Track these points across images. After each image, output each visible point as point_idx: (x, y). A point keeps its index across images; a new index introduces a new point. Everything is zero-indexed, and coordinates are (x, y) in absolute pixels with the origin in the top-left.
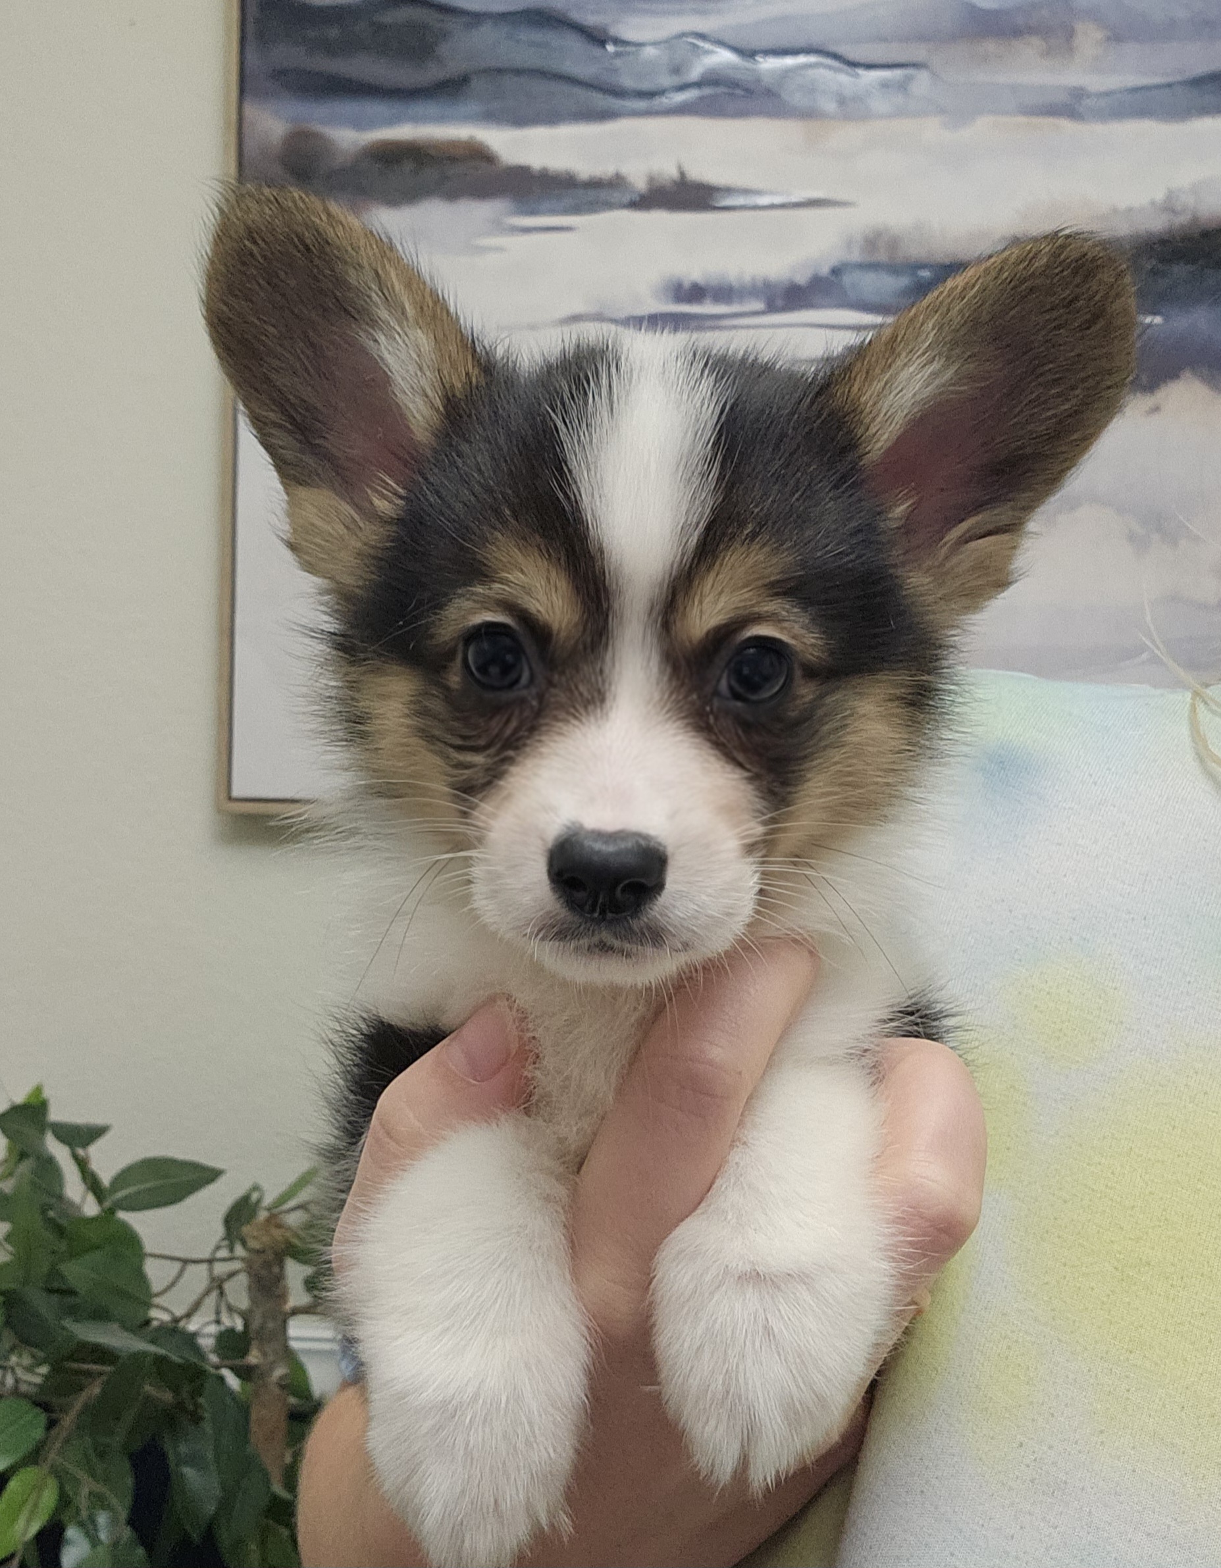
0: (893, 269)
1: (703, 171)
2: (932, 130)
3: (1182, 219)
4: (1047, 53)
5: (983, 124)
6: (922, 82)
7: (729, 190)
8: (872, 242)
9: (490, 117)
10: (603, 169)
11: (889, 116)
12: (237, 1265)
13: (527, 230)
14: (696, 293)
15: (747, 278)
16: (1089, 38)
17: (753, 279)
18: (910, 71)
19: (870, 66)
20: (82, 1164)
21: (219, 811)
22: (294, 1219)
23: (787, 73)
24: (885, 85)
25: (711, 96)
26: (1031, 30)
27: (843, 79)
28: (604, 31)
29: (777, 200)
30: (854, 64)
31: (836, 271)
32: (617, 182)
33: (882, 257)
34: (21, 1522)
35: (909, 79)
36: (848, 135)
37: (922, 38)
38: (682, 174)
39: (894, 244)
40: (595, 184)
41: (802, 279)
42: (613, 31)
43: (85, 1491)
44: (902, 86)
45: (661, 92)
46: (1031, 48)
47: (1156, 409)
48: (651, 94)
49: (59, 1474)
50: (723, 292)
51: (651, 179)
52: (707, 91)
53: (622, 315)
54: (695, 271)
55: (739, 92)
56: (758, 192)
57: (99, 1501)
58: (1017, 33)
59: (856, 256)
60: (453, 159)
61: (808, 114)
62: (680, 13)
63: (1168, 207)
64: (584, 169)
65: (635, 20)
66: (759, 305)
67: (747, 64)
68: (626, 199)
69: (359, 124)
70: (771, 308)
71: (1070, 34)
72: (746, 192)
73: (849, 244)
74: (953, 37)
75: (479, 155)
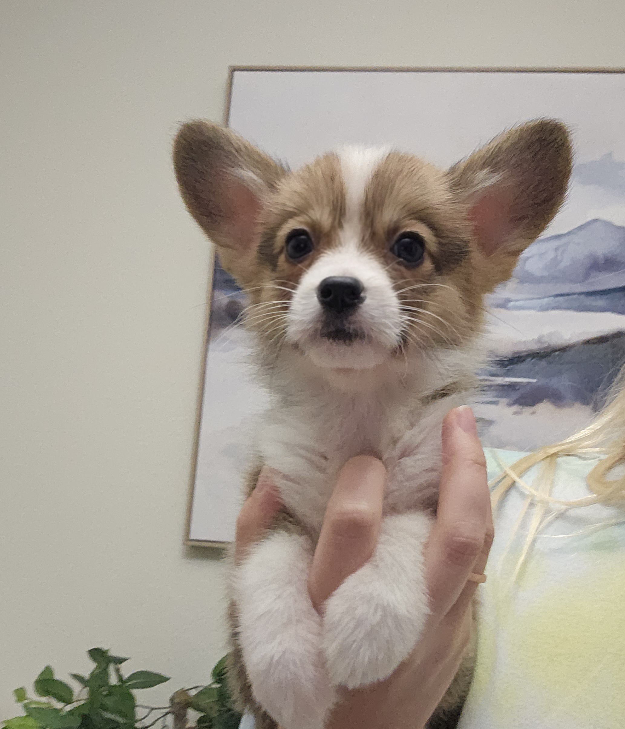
3: (546, 345)
20: (118, 670)
21: (184, 544)
47: (534, 413)
63: (539, 341)
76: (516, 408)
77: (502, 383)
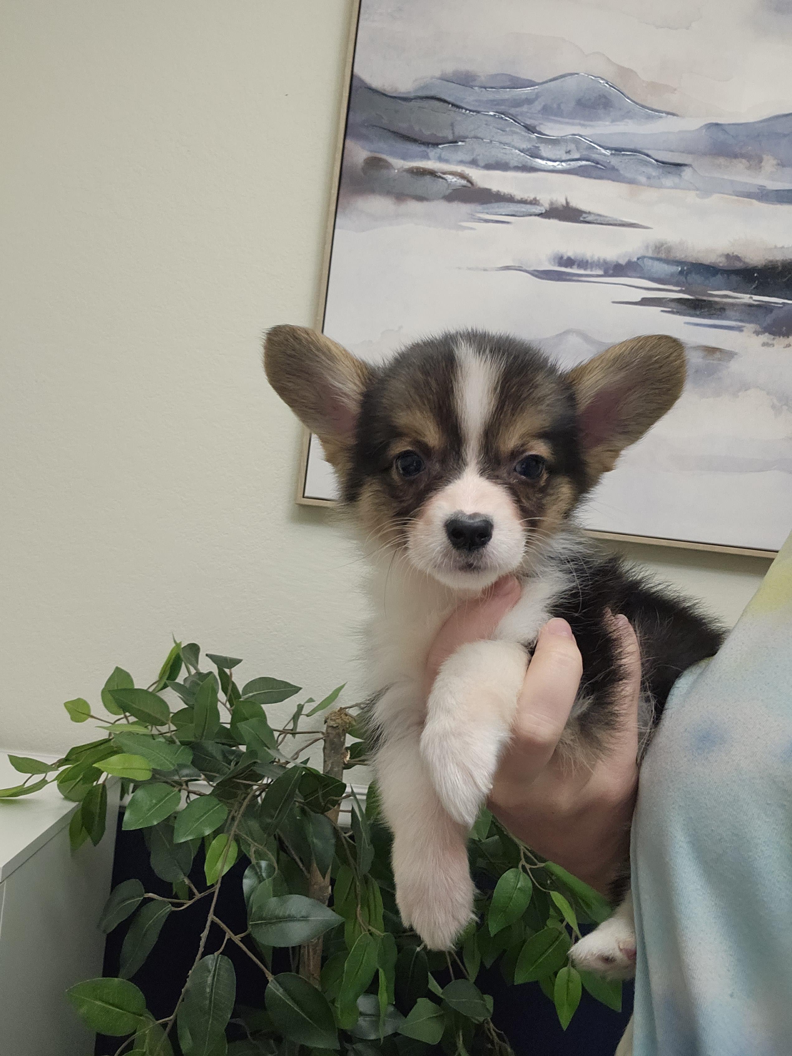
1: (577, 203)
2: (691, 197)
4: (749, 168)
5: (716, 196)
6: (688, 173)
7: (589, 214)
8: (658, 247)
11: (672, 188)
12: (321, 736)
13: (487, 221)
14: (569, 262)
15: (596, 258)
16: (769, 163)
17: (599, 259)
18: (683, 168)
19: (665, 163)
22: (354, 712)
25: (585, 166)
26: (743, 156)
28: (534, 127)
30: (658, 161)
31: (640, 259)
32: (534, 202)
33: (663, 256)
34: (219, 865)
35: (682, 171)
37: (690, 153)
38: (568, 203)
39: (669, 250)
40: (523, 201)
41: (623, 262)
42: (538, 129)
43: (253, 850)
44: (679, 175)
46: (741, 164)
49: (237, 839)
50: (583, 264)
51: (552, 203)
53: (532, 269)
54: (570, 252)
55: (599, 166)
57: (260, 855)
58: (736, 156)
59: (650, 253)
61: (631, 182)
62: (573, 124)
65: (550, 125)
66: (601, 272)
67: (605, 153)
68: (539, 212)
69: (404, 157)
70: (606, 274)
71: (761, 161)
72: (598, 216)
73: (647, 247)
74: (704, 154)
76: (765, 337)
77: (751, 302)
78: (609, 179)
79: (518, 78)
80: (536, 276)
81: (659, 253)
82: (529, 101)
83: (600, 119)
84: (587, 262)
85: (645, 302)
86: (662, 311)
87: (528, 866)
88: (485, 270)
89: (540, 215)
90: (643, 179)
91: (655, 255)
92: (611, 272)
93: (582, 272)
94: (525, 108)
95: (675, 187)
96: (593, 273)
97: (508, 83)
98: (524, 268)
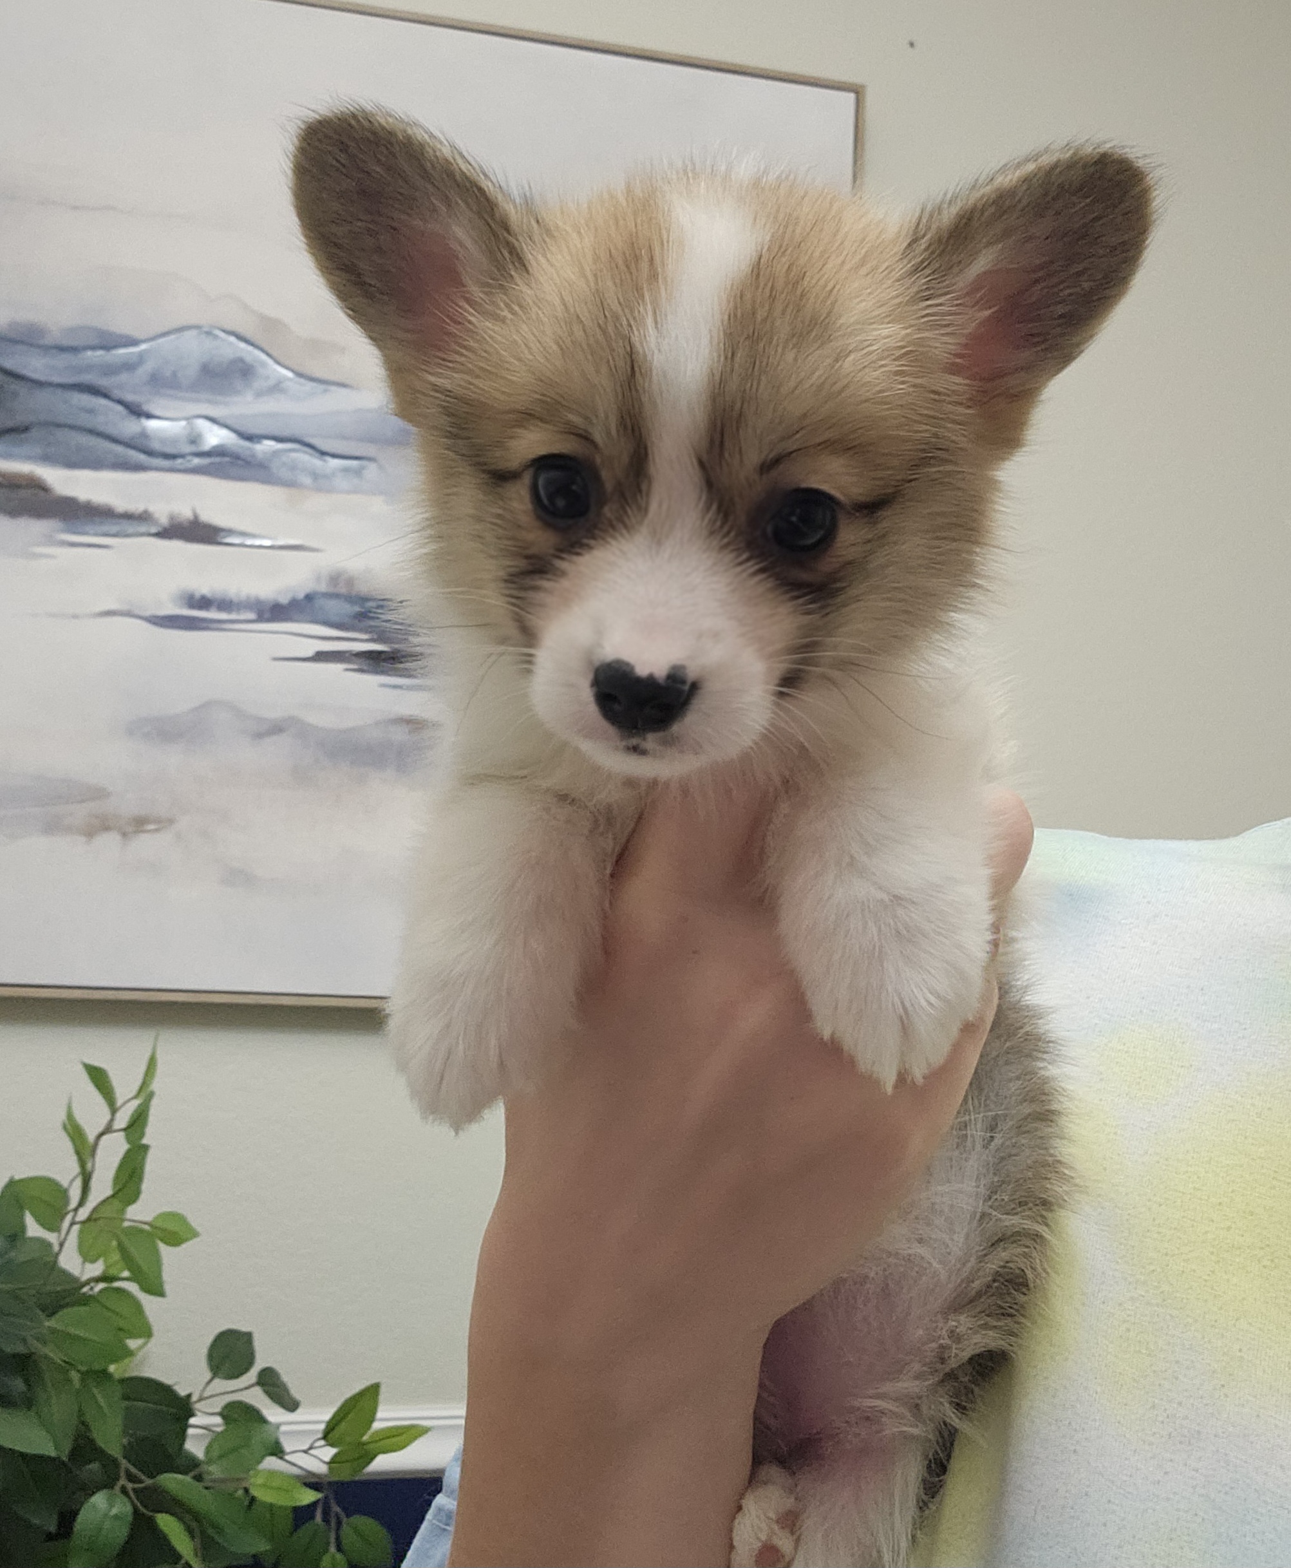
0: (350, 599)
1: (211, 516)
6: (371, 470)
7: (230, 532)
8: (335, 579)
9: (47, 459)
10: (137, 507)
11: (348, 492)
13: (73, 544)
14: (204, 603)
15: (243, 596)
17: (248, 598)
18: (364, 463)
19: (334, 456)
23: (276, 453)
24: (346, 470)
25: (220, 463)
27: (316, 462)
28: (139, 406)
29: (267, 543)
30: (323, 453)
31: (309, 598)
32: (144, 517)
33: (343, 590)
35: (363, 468)
36: (317, 502)
37: (372, 440)
38: (196, 517)
39: (350, 582)
40: (128, 516)
41: (284, 600)
42: (144, 407)
44: (358, 472)
45: (182, 456)
48: (174, 457)
50: (225, 605)
51: (172, 518)
52: (217, 460)
53: (148, 613)
54: (204, 587)
55: (240, 462)
56: (254, 536)
59: (323, 587)
60: (19, 487)
61: (290, 484)
62: (198, 401)
64: (121, 505)
65: (162, 401)
66: (252, 616)
67: (247, 444)
68: (154, 530)
70: (261, 618)
72: (243, 534)
73: (318, 579)
74: (393, 443)
75: (38, 486)
78: (257, 480)
79: (111, 334)
80: (155, 624)
81: (335, 586)
82: (129, 366)
83: (237, 392)
84: (231, 602)
85: (321, 657)
86: (347, 670)
87: (130, 1486)
88: (75, 617)
89: (159, 535)
90: (307, 480)
91: (331, 590)
92: (267, 615)
93: (223, 616)
94: (124, 377)
95: (355, 491)
96: (242, 617)
97: (96, 342)
98: (137, 612)
